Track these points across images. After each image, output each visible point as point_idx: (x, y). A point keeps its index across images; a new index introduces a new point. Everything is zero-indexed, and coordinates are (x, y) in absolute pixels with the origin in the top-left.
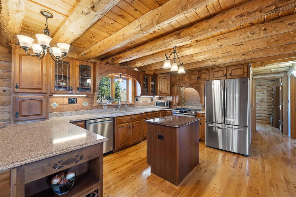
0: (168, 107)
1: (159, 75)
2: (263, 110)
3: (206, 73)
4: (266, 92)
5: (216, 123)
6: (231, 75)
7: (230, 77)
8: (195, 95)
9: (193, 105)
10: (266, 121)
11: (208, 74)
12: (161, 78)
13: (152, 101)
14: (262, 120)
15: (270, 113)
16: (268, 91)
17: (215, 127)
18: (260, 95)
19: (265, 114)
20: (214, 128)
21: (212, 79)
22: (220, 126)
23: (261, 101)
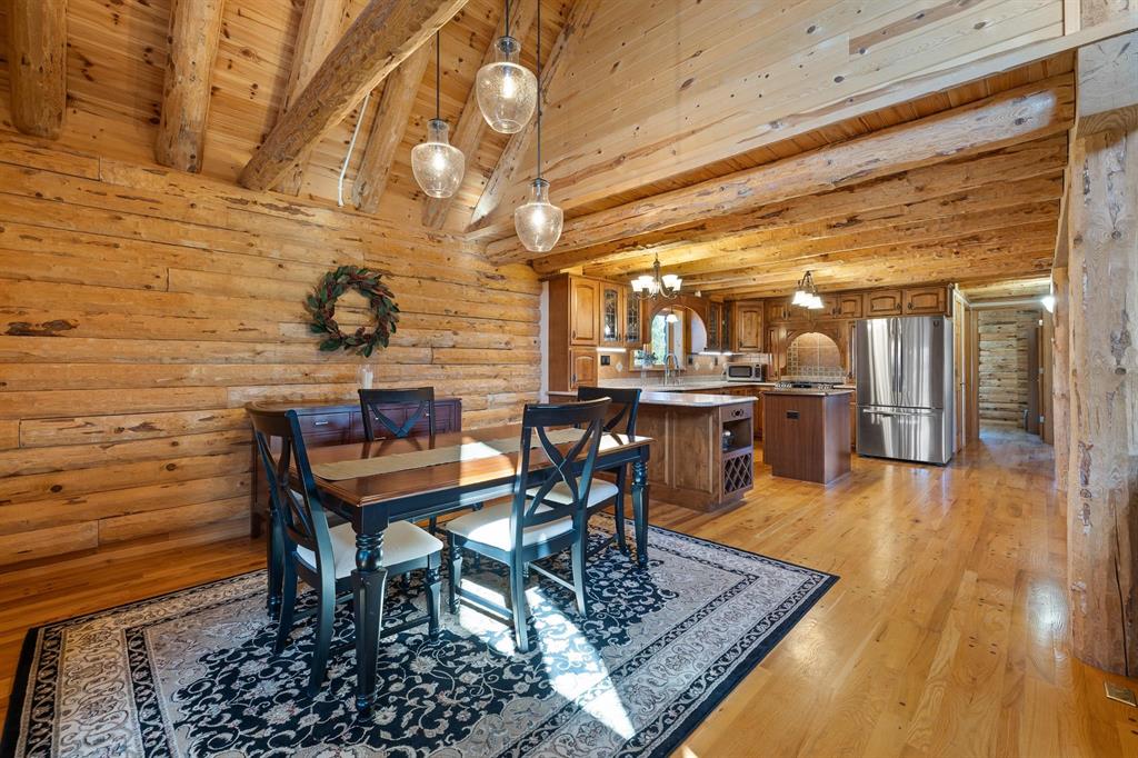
0: (759, 379)
1: (737, 303)
2: (1008, 392)
3: (854, 301)
4: (1014, 342)
5: (876, 405)
6: (910, 306)
7: (910, 311)
8: (826, 351)
9: (821, 374)
10: (1015, 423)
11: (859, 303)
12: (744, 309)
13: (716, 364)
14: (1005, 420)
15: (1025, 399)
16: (1019, 340)
17: (876, 414)
18: (999, 350)
19: (1012, 402)
20: (873, 416)
21: (870, 314)
22: (888, 410)
23: (1001, 367)
